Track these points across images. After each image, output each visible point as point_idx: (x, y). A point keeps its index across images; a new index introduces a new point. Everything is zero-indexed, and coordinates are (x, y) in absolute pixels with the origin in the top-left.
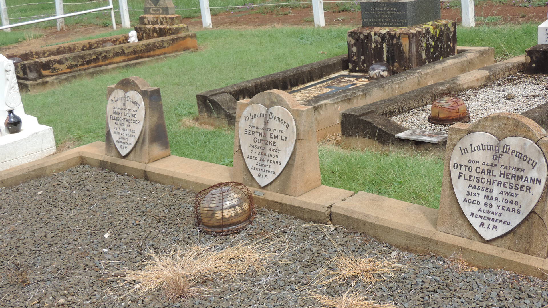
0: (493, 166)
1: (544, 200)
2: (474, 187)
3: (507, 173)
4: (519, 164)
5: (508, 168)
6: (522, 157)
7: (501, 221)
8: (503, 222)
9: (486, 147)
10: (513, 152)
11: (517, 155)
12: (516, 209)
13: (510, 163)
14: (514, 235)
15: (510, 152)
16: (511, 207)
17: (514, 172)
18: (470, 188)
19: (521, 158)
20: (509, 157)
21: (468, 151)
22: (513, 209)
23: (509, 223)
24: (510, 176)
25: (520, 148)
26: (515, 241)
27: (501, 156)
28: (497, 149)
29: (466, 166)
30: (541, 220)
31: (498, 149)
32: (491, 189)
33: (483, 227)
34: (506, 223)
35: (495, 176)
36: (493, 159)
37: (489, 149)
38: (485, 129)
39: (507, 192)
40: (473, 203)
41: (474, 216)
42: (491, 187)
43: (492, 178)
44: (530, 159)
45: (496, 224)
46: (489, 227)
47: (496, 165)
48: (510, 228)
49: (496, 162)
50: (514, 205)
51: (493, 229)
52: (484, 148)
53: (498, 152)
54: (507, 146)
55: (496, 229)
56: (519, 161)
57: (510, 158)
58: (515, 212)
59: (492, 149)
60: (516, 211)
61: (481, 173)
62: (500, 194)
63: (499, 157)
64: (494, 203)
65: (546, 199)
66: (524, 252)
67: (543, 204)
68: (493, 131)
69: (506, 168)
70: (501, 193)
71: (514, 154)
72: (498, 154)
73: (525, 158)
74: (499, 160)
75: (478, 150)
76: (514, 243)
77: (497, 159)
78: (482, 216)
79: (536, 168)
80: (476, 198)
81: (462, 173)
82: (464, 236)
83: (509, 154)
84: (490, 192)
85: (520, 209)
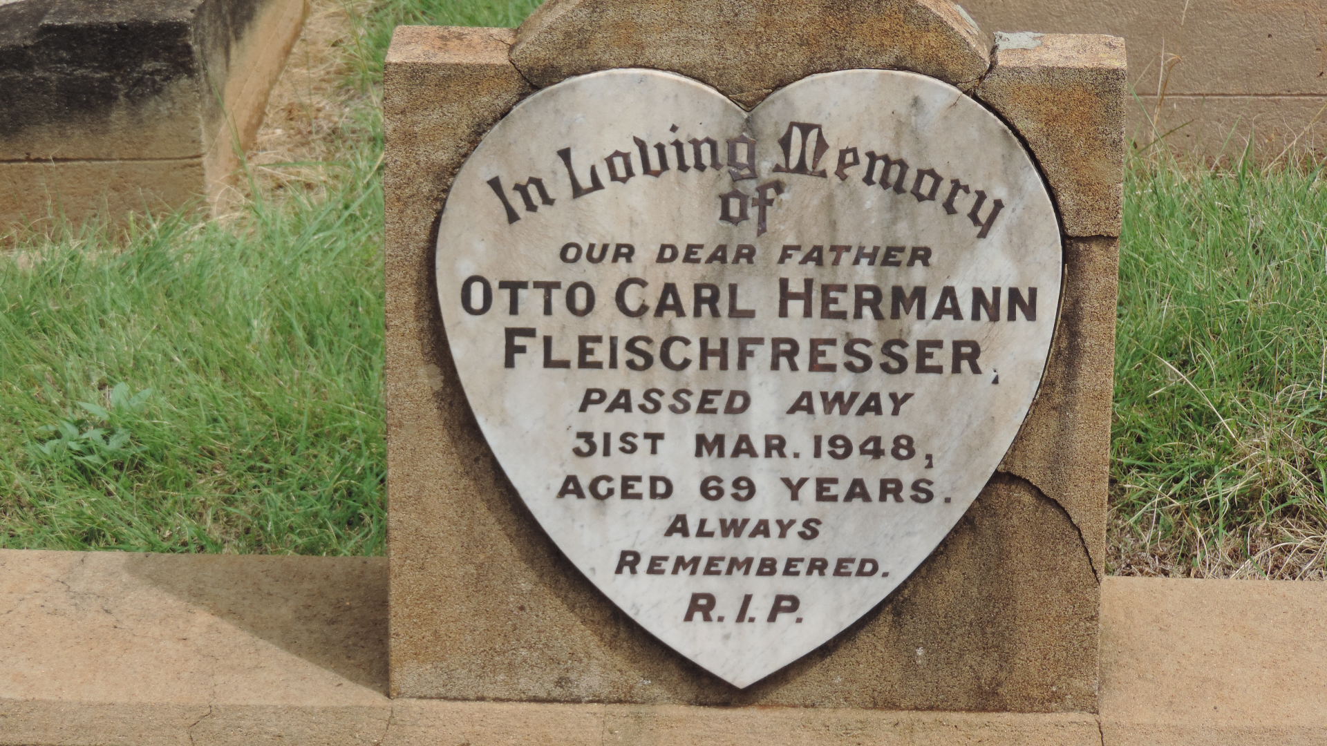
1: (1058, 399)
2: (622, 402)
4: (894, 221)
6: (909, 183)
7: (817, 566)
8: (830, 570)
9: (671, 153)
12: (907, 479)
13: (833, 225)
15: (830, 162)
16: (873, 473)
17: (865, 274)
20: (823, 193)
21: (551, 193)
22: (884, 483)
23: (868, 567)
25: (891, 134)
26: (912, 657)
28: (742, 157)
30: (1052, 512)
31: (751, 156)
33: (707, 618)
34: (854, 568)
35: (750, 314)
36: (725, 216)
37: (690, 160)
38: (640, 46)
39: (839, 396)
41: (643, 566)
42: (730, 380)
45: (788, 585)
46: (750, 612)
48: (876, 590)
49: (747, 233)
51: (772, 618)
52: (655, 163)
53: (754, 175)
54: (806, 129)
55: (791, 617)
56: (894, 207)
58: (898, 499)
59: (706, 159)
60: (906, 493)
61: (659, 312)
62: (792, 411)
63: (764, 203)
64: (762, 471)
65: (1068, 390)
66: (972, 702)
67: (1054, 424)
68: (697, 56)
71: (857, 173)
73: (928, 183)
74: (762, 218)
75: (614, 177)
76: (905, 668)
77: (753, 212)
79: (998, 231)
80: (641, 464)
81: (530, 333)
82: (580, 691)
83: (823, 174)
85: (931, 475)
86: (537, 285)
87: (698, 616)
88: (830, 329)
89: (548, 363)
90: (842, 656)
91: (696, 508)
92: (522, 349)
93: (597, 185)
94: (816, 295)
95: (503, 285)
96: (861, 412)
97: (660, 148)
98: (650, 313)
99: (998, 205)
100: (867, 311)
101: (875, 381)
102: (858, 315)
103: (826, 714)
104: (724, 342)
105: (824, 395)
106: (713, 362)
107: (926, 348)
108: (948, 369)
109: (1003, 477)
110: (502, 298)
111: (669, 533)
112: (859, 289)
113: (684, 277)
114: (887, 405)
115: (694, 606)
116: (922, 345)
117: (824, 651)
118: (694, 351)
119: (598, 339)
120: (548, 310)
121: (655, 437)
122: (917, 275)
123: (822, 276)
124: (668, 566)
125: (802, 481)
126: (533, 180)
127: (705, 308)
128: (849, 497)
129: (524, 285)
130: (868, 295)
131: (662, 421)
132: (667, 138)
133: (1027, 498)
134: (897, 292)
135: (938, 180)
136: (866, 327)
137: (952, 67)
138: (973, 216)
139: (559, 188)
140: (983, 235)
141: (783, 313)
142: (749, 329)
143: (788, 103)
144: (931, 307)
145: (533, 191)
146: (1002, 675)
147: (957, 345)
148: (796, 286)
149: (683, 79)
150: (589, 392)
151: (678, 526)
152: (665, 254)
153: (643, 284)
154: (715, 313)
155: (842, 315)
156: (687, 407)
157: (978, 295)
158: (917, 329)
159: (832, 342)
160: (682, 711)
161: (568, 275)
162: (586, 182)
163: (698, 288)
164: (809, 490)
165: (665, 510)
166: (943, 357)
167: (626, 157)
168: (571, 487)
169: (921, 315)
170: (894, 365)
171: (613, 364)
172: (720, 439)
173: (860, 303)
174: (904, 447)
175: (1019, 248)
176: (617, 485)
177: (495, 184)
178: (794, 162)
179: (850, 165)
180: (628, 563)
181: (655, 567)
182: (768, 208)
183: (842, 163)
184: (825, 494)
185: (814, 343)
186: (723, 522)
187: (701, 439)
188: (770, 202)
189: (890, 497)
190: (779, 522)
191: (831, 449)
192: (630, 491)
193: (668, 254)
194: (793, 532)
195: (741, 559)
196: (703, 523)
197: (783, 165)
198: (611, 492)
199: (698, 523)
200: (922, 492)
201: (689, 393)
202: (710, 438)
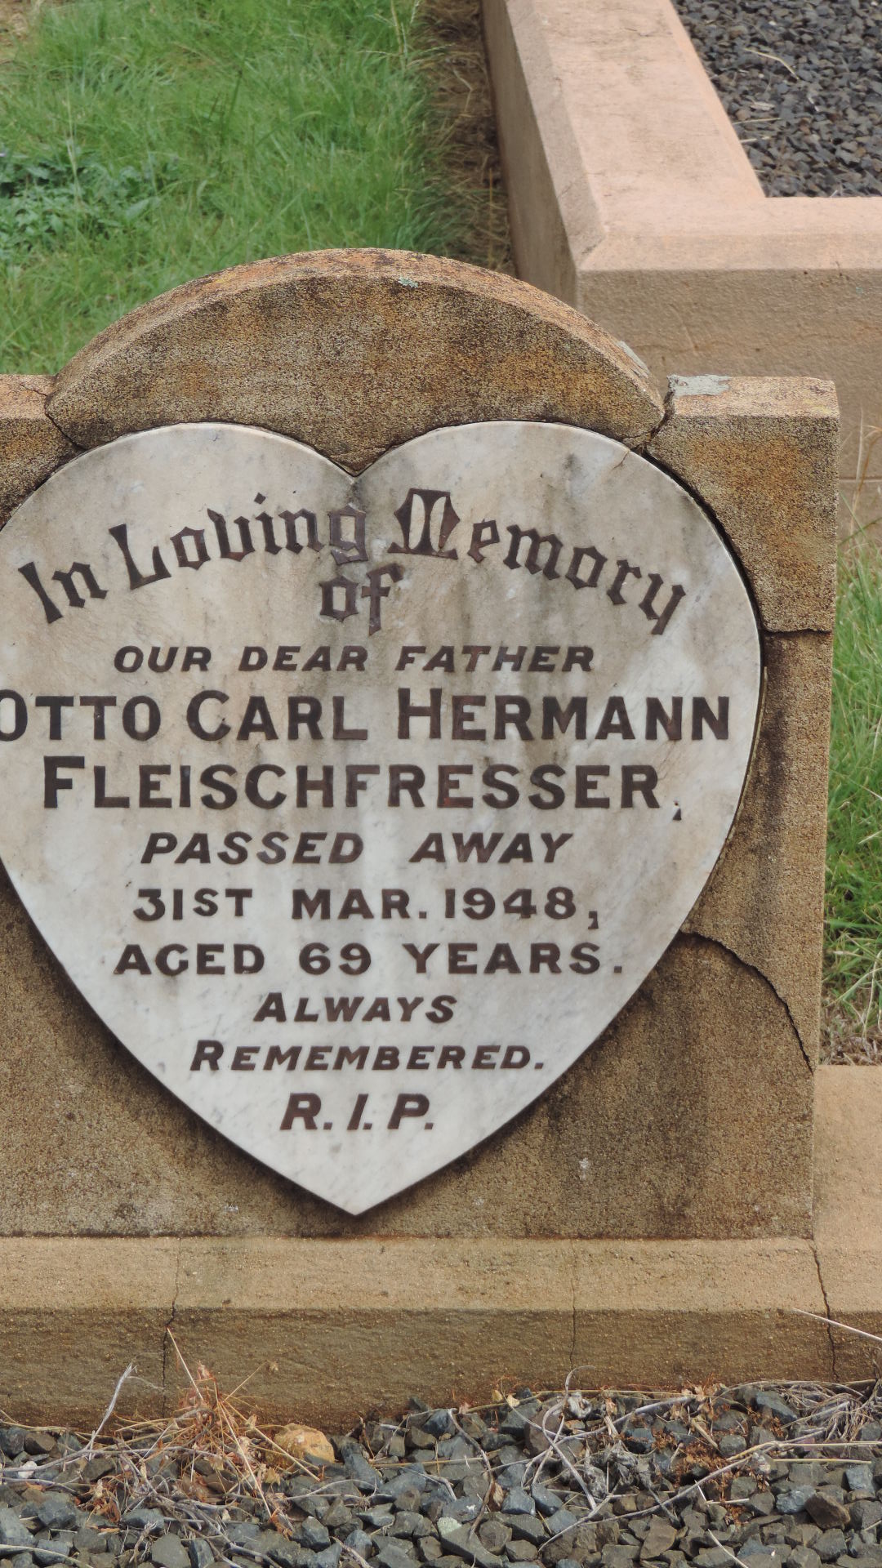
0: (335, 662)
1: (757, 839)
2: (198, 849)
3: (458, 702)
4: (545, 614)
5: (461, 661)
6: (563, 565)
7: (452, 1056)
8: (468, 1062)
9: (257, 531)
10: (486, 534)
11: (521, 557)
12: (566, 944)
13: (466, 620)
14: (555, 1129)
15: (461, 539)
16: (523, 937)
17: (509, 682)
18: (164, 862)
19: (550, 572)
20: (454, 579)
21: (102, 584)
22: (535, 948)
23: (517, 1057)
24: (485, 718)
25: (539, 503)
26: (574, 1172)
27: (386, 580)
29: (100, 704)
30: (751, 983)
31: (360, 532)
32: (341, 838)
33: (310, 1125)
34: (498, 1058)
35: (361, 735)
36: (328, 610)
37: (281, 539)
38: (215, 395)
40: (202, 969)
41: (227, 1060)
42: (337, 820)
43: (332, 753)
44: (624, 567)
46: (366, 1117)
47: (356, 658)
48: (528, 1086)
49: (356, 632)
50: (541, 919)
51: (394, 1124)
52: (236, 544)
53: (364, 557)
54: (430, 497)
55: (420, 1122)
56: (544, 595)
57: (463, 585)
58: (555, 969)
59: (302, 537)
60: (564, 961)
62: (416, 858)
63: (377, 594)
64: (378, 936)
65: (770, 828)
66: (652, 1228)
67: (752, 872)
68: (288, 406)
69: (444, 659)
70: (430, 849)
71: (495, 554)
72: (359, 573)
73: (587, 565)
74: (375, 612)
75: (183, 562)
76: (566, 1185)
77: (363, 605)
78: (295, 1052)
79: (678, 627)
80: (223, 929)
81: (77, 762)
82: (148, 1221)
83: (453, 555)
84: (336, 857)
85: (595, 937)
86: (85, 701)
87: (298, 1123)
88: (463, 753)
89: (101, 801)
90: (486, 1171)
91: (295, 985)
92: (67, 784)
93: (161, 572)
94: (446, 710)
95: (41, 701)
96: (505, 859)
97: (243, 523)
98: (233, 736)
99: (678, 592)
100: (511, 730)
101: (524, 819)
102: (500, 735)
103: (465, 1245)
104: (328, 771)
105: (458, 838)
106: (315, 797)
107: (586, 775)
108: (616, 801)
109: (688, 940)
110: (40, 718)
111: (260, 1016)
112: (502, 702)
113: (275, 688)
114: (538, 849)
115: (293, 1111)
116: (582, 772)
117: (461, 1165)
118: (290, 783)
119: (165, 770)
120: (100, 733)
121: (240, 895)
122: (576, 683)
123: (453, 686)
124: (259, 1060)
125: (431, 948)
126: (77, 567)
127: (303, 728)
128: (492, 967)
129: (68, 701)
130: (512, 709)
131: (249, 874)
132: (251, 511)
133: (719, 965)
134: (550, 705)
135: (600, 561)
136: (511, 750)
137: (616, 418)
138: (647, 606)
139: (113, 577)
140: (659, 630)
141: (404, 733)
142: (360, 754)
143: (407, 465)
144: (594, 724)
145: (78, 579)
146: (690, 1192)
147: (628, 771)
148: (420, 699)
149: (271, 436)
150: (154, 838)
151: (272, 1008)
152: (251, 660)
153: (223, 698)
154: (316, 734)
155: (479, 735)
156: (281, 855)
157: (654, 707)
158: (577, 752)
159: (467, 770)
160: (281, 1245)
161: (125, 688)
162: (146, 568)
163: (293, 703)
164: (439, 961)
165: (255, 988)
166: (610, 787)
167: (198, 535)
168: (132, 960)
169: (581, 734)
170: (547, 797)
171: (185, 801)
172: (324, 896)
173: (502, 719)
174: (562, 903)
175: (705, 646)
176: (192, 957)
177: (29, 572)
178: (415, 540)
179: (487, 543)
180: (207, 1057)
181: (242, 1061)
182: (383, 599)
183: (477, 541)
184: (460, 964)
185: (444, 772)
186: (329, 1002)
187: (299, 896)
188: (386, 592)
189: (544, 967)
190: (402, 1001)
191: (467, 906)
192: (209, 964)
193: (254, 659)
194: (419, 1014)
195: (353, 1049)
196: (303, 1003)
197: (401, 544)
198: (184, 965)
199: (297, 1004)
200: (586, 961)
201: (284, 837)
202: (312, 894)
